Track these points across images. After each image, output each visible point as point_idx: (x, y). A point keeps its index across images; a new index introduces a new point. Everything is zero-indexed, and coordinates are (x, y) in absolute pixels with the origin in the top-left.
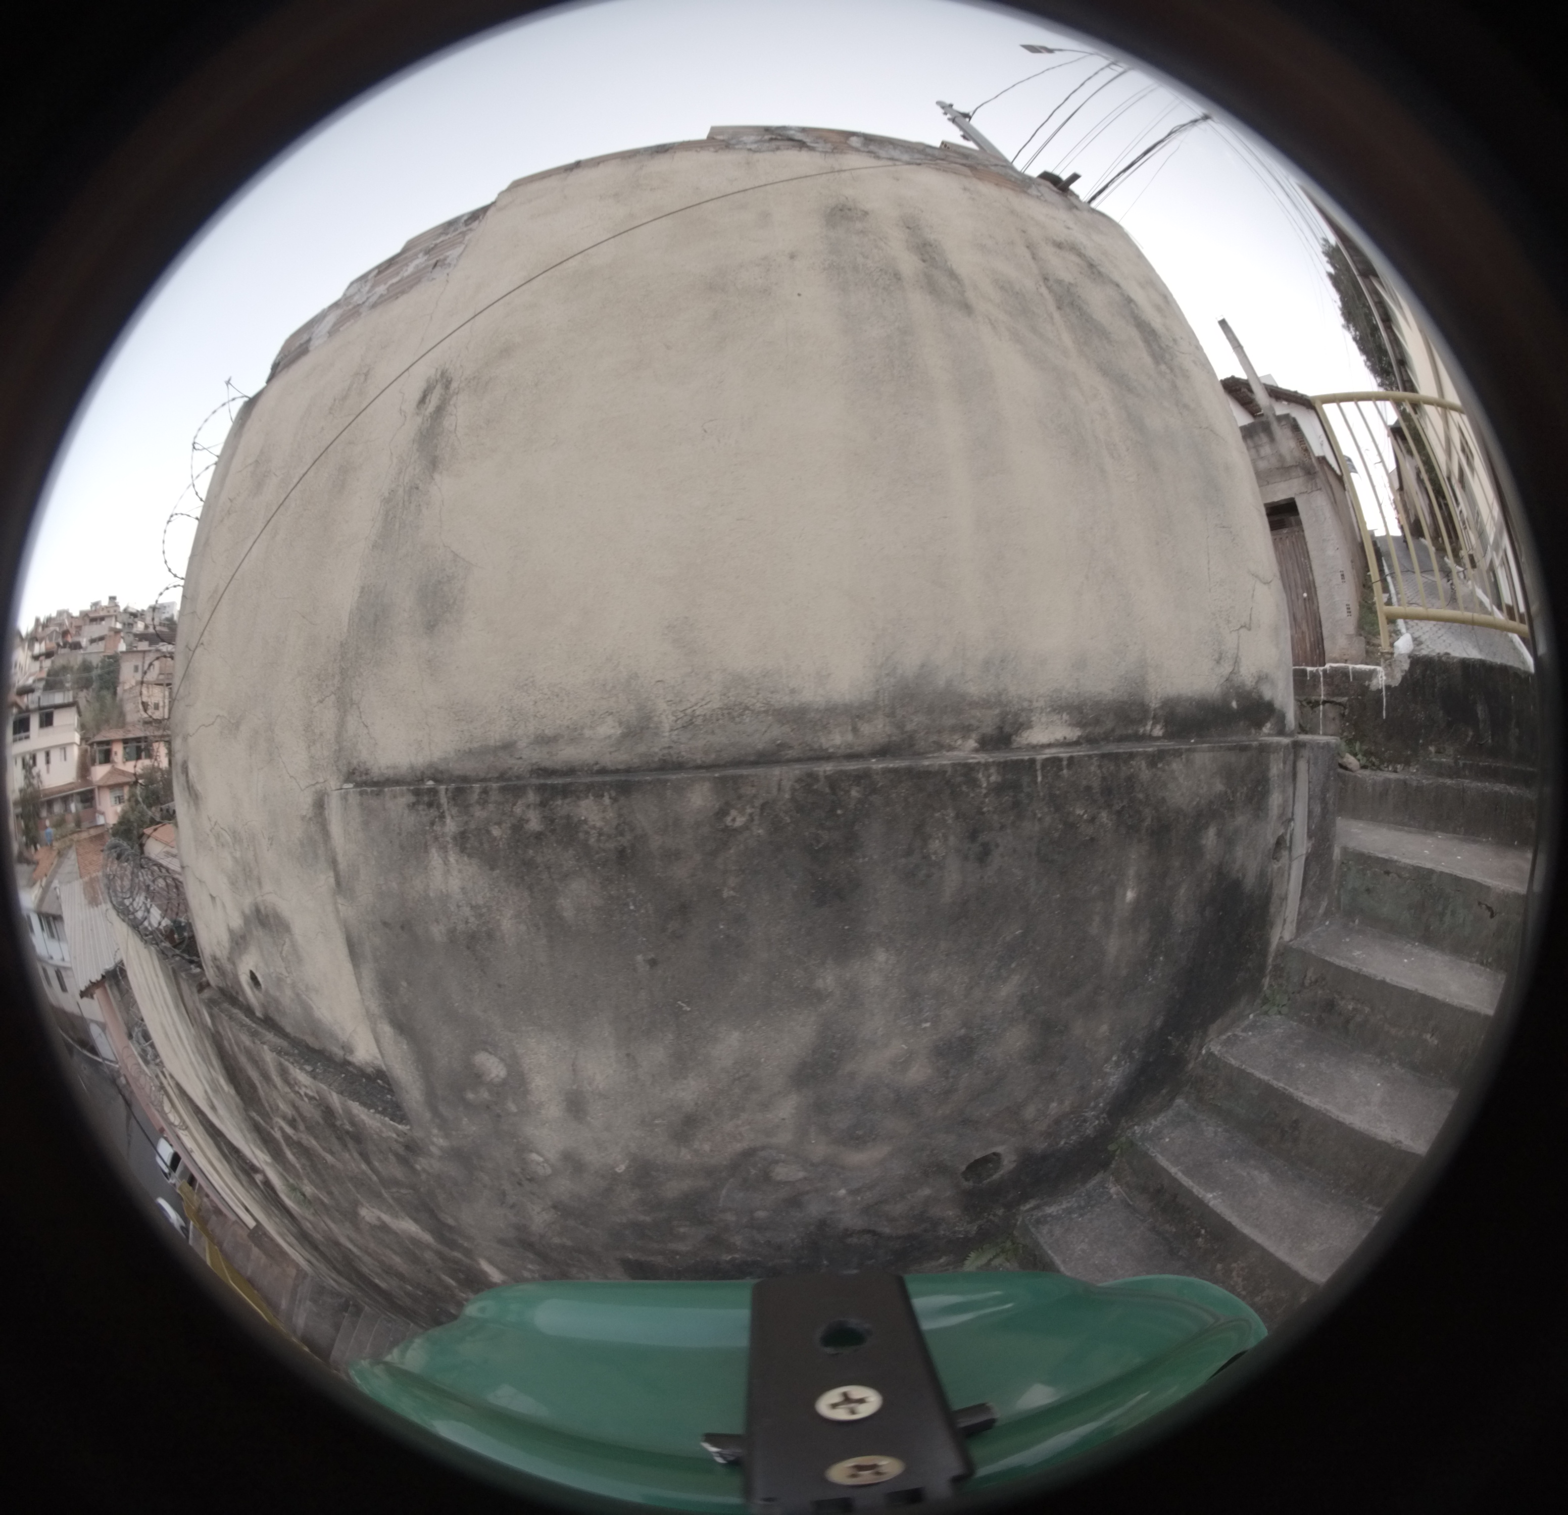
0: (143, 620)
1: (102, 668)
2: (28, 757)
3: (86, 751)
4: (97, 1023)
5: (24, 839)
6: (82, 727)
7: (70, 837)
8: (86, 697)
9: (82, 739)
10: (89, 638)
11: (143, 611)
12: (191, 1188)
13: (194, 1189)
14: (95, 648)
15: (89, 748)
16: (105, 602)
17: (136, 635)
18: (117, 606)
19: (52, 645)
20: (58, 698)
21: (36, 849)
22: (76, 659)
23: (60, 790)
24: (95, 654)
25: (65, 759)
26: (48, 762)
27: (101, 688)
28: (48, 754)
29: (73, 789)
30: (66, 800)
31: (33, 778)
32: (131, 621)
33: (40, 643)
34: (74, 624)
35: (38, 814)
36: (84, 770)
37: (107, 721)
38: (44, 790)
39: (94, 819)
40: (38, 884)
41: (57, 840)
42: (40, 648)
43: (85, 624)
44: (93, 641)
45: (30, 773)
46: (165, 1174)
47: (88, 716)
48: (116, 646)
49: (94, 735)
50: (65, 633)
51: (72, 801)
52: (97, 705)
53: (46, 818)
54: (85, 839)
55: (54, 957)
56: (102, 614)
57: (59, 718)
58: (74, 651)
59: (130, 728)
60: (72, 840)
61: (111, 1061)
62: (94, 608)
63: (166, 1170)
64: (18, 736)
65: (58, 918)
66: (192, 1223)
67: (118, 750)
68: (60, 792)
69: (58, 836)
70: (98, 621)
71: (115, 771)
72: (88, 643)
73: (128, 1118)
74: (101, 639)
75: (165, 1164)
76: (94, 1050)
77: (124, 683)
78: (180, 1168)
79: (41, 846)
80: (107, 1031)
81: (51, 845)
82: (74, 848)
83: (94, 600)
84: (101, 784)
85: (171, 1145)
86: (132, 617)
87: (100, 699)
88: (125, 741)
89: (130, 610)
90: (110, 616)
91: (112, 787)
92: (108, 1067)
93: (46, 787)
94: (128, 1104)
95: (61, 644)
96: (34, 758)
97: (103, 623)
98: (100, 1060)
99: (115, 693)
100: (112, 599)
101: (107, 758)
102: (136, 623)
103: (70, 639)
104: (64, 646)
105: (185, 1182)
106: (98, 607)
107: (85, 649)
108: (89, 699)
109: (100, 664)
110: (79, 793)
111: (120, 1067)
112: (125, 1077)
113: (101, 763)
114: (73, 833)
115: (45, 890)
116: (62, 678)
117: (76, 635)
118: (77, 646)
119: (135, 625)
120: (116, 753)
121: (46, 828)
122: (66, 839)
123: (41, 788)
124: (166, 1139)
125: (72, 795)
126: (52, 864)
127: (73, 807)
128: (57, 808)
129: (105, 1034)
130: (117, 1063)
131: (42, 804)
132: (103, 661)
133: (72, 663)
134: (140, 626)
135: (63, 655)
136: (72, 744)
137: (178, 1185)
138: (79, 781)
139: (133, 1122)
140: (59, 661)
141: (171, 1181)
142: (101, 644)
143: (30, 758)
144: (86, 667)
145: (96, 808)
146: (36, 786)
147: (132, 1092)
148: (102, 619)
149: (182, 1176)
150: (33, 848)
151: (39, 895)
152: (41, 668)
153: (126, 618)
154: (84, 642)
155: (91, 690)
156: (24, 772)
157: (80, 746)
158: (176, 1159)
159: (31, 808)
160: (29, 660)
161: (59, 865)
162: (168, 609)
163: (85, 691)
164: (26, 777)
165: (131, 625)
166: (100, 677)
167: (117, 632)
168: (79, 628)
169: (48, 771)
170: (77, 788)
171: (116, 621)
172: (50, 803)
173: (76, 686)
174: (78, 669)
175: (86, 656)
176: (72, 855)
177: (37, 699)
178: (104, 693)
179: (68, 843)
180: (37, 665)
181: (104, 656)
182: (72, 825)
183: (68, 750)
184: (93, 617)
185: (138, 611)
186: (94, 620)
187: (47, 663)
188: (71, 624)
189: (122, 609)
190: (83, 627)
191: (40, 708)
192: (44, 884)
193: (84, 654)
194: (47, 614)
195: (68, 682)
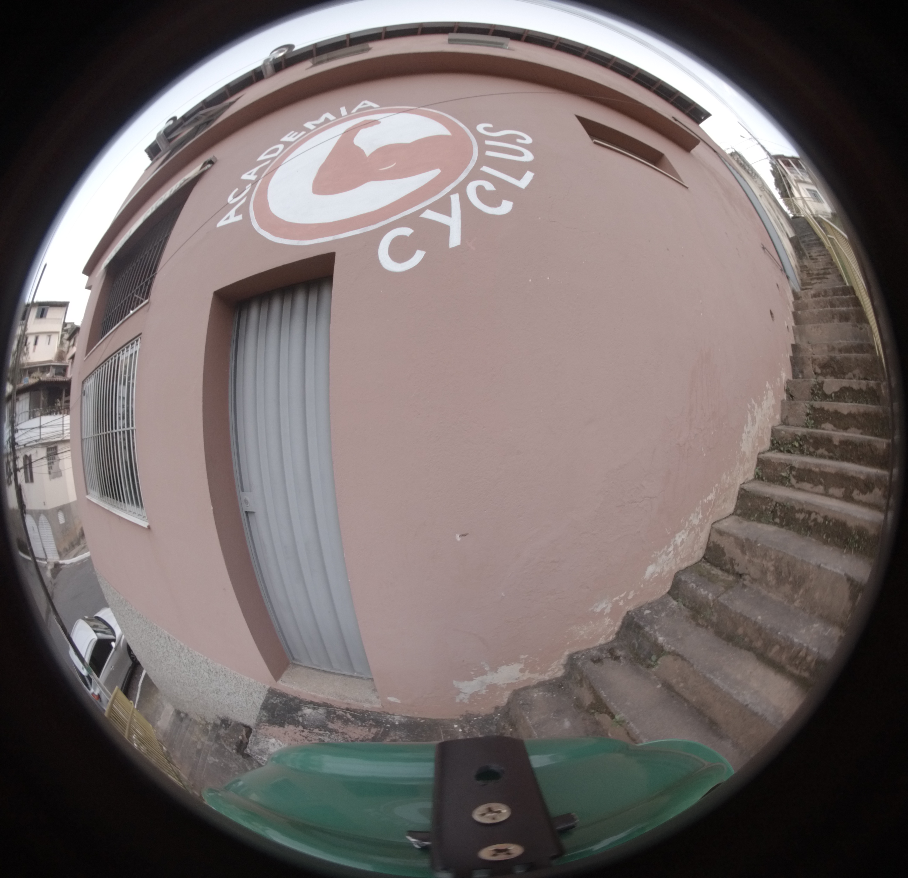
26: (36, 343)
28: (37, 338)
29: (50, 363)
30: (43, 369)
51: (49, 370)
57: (52, 313)
93: (30, 361)
169: (34, 349)
170: (53, 363)
172: (32, 370)
183: (53, 337)
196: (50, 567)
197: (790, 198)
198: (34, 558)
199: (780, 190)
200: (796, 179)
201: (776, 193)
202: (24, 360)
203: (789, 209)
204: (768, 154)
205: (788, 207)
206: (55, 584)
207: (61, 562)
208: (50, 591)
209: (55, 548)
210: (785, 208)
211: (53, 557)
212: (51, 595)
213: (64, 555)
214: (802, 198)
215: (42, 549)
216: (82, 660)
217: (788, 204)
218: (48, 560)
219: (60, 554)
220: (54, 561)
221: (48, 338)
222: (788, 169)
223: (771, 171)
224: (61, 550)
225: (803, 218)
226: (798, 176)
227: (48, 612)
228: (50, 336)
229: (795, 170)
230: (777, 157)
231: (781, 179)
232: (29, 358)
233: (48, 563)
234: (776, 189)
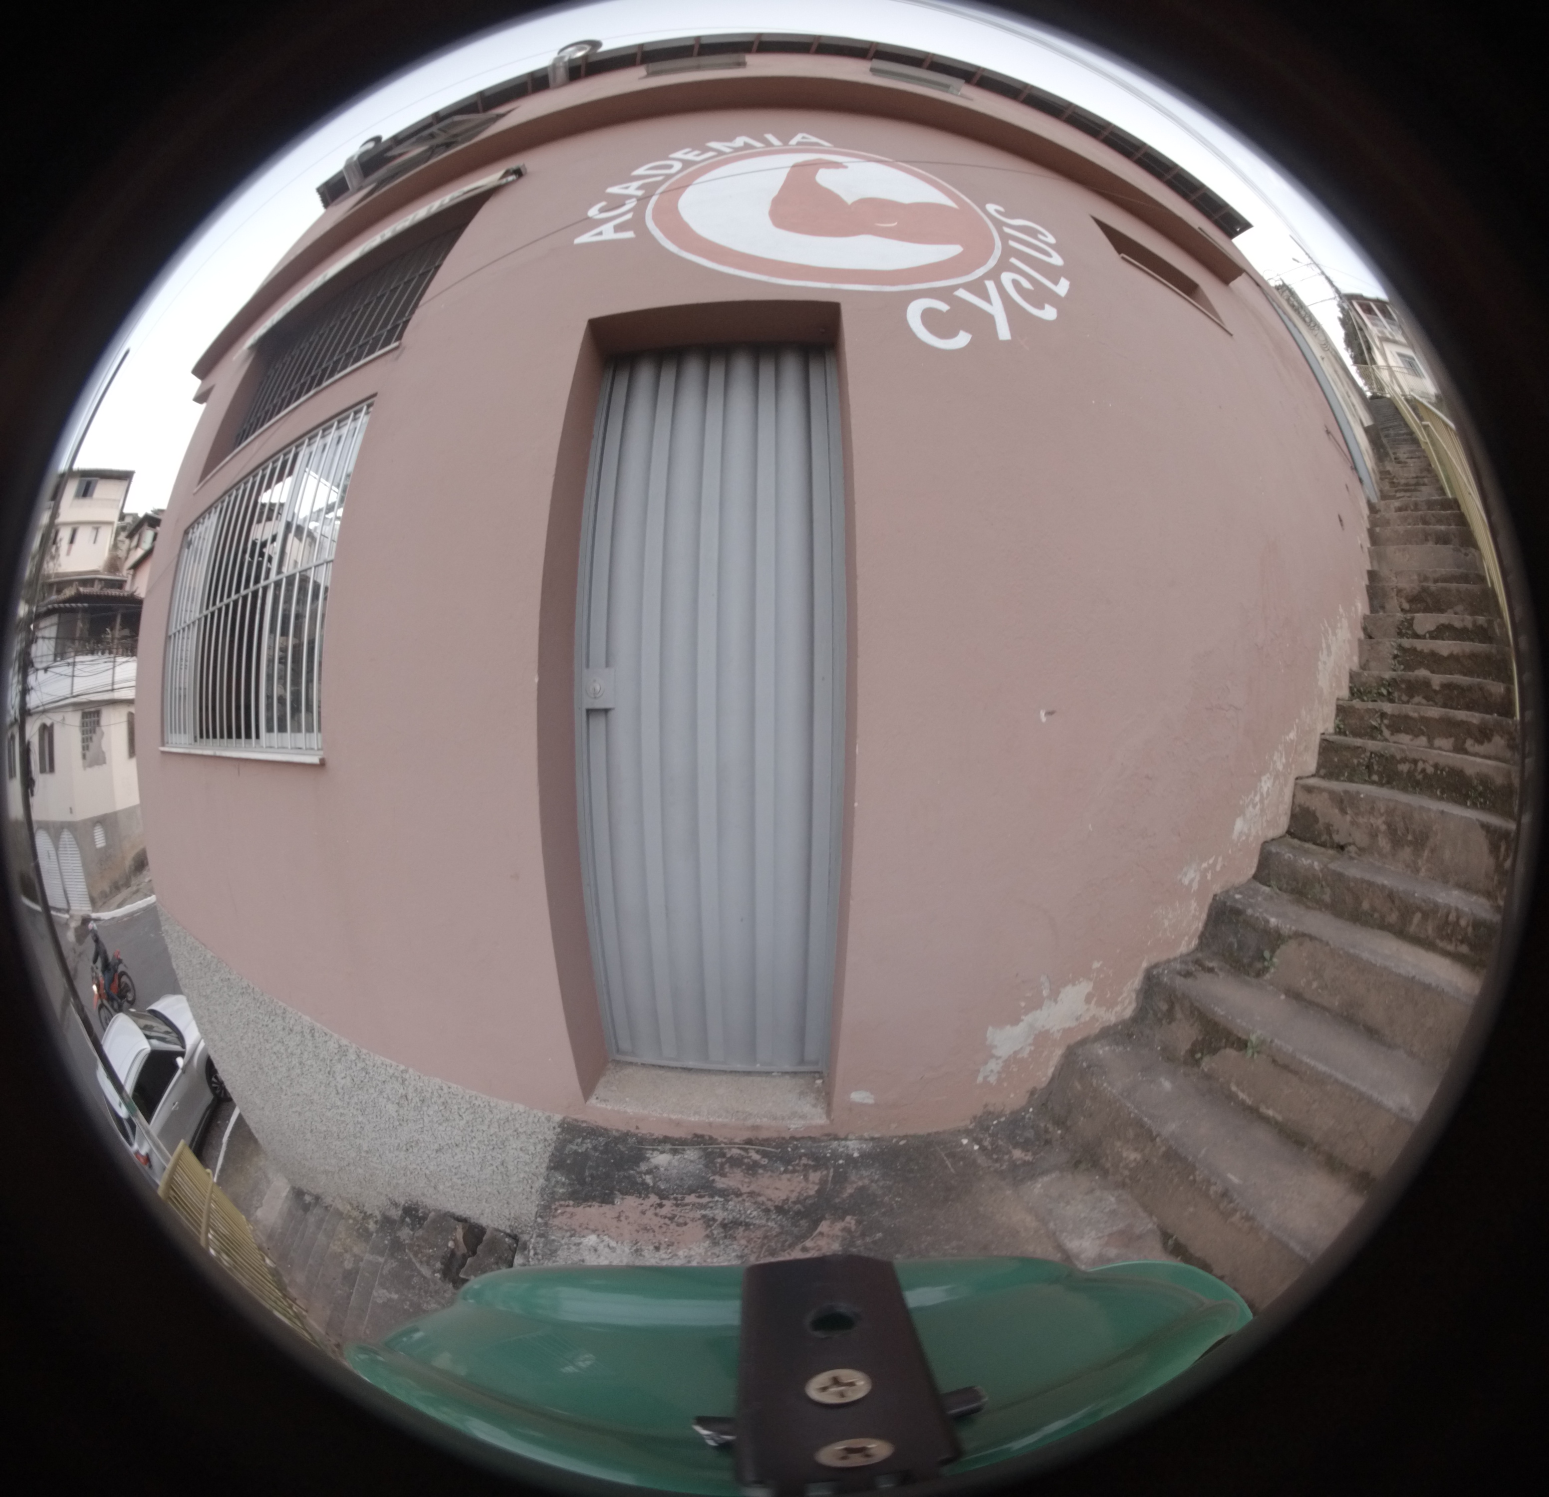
196: (74, 924)
197: (1369, 365)
198: (47, 908)
199: (1352, 351)
200: (1380, 335)
201: (1346, 356)
202: (50, 568)
203: (1366, 384)
204: (1337, 291)
205: (1364, 381)
206: (80, 954)
207: (94, 915)
208: (70, 965)
209: (86, 890)
210: (1360, 382)
211: (81, 907)
212: (72, 973)
213: (100, 904)
214: (1389, 368)
215: (63, 893)
216: (119, 1087)
217: (1365, 375)
218: (71, 912)
219: (93, 901)
220: (82, 913)
221: (94, 532)
222: (1369, 318)
223: (1340, 319)
224: (95, 895)
225: (1389, 399)
226: (1385, 331)
227: (65, 1004)
228: (97, 529)
229: (1380, 320)
230: (1350, 298)
231: (1356, 334)
232: (60, 565)
233: (71, 917)
234: (1347, 350)
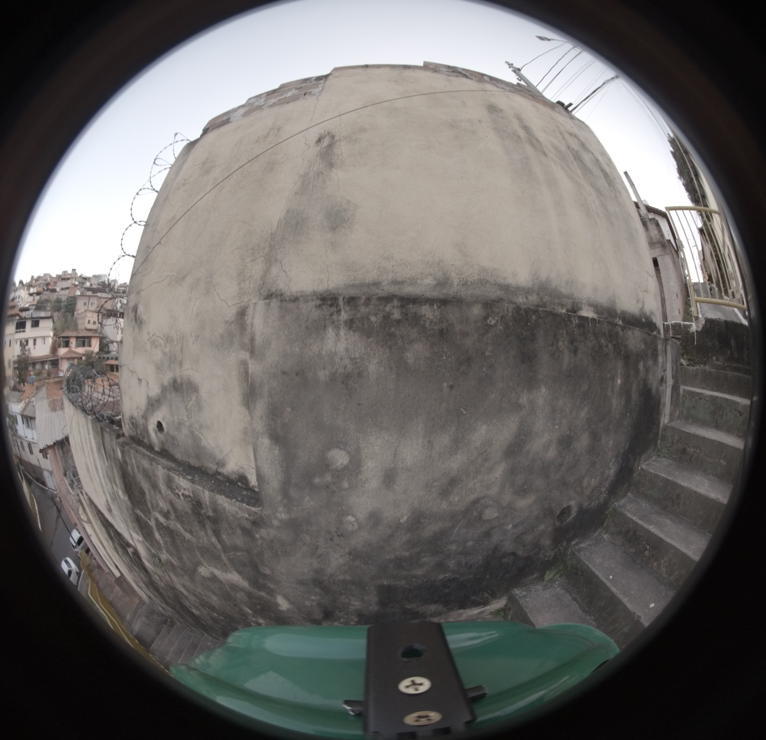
0: (90, 282)
1: (67, 302)
2: (23, 341)
3: (56, 341)
4: (48, 471)
5: (18, 380)
6: (55, 329)
7: (44, 381)
8: (57, 316)
9: (54, 335)
10: (61, 288)
11: (90, 277)
12: (86, 554)
13: (88, 555)
14: (63, 292)
15: (58, 339)
16: (70, 272)
17: (85, 288)
18: (76, 274)
19: (41, 289)
20: (43, 314)
21: (24, 385)
22: (54, 296)
23: (40, 358)
24: (64, 295)
25: (44, 343)
26: (35, 344)
27: (66, 312)
28: (35, 340)
29: (48, 358)
30: (43, 363)
31: (26, 351)
32: (83, 281)
33: (34, 288)
34: (53, 280)
35: (27, 369)
36: (54, 349)
37: (68, 328)
38: (31, 357)
39: (58, 373)
40: (24, 401)
41: (36, 381)
42: (33, 290)
43: (59, 281)
44: (62, 289)
45: (24, 348)
46: (73, 546)
47: (58, 324)
48: (75, 292)
49: (61, 334)
50: (48, 284)
51: (47, 364)
52: (63, 320)
53: (31, 371)
54: (52, 382)
55: (28, 437)
56: (68, 277)
57: (42, 323)
58: (52, 293)
59: (80, 332)
60: (45, 382)
61: (53, 490)
62: (64, 274)
63: (74, 545)
64: (18, 330)
65: (33, 418)
66: (83, 571)
67: (73, 342)
68: (40, 359)
69: (37, 380)
70: (66, 280)
71: (71, 351)
72: (60, 290)
73: (58, 518)
74: (67, 288)
75: (75, 541)
76: (44, 483)
77: (78, 310)
78: (82, 545)
79: (27, 384)
80: (53, 475)
81: (33, 384)
82: (45, 386)
83: (65, 270)
84: (63, 357)
85: (79, 533)
86: (84, 280)
87: (65, 317)
88: (77, 338)
89: (83, 276)
90: (73, 278)
91: (68, 359)
92: (51, 492)
93: (33, 356)
94: (59, 511)
95: (46, 289)
96: (27, 341)
97: (69, 281)
98: (47, 489)
99: (73, 315)
100: (74, 270)
101: (67, 344)
102: (86, 282)
103: (50, 287)
104: (47, 290)
105: (84, 551)
106: (66, 273)
107: (59, 292)
108: (59, 316)
109: (66, 300)
110: (50, 361)
111: (57, 493)
112: (60, 498)
113: (63, 347)
114: (45, 379)
115: (27, 405)
116: (45, 305)
117: (53, 286)
118: (54, 291)
119: (85, 284)
120: (72, 343)
121: (31, 375)
122: (42, 382)
123: (30, 356)
124: (77, 530)
125: (47, 361)
126: (32, 393)
127: (47, 367)
128: (38, 367)
129: (52, 476)
130: (56, 491)
131: (30, 364)
132: (68, 299)
133: (51, 298)
134: (88, 284)
135: (46, 294)
136: (49, 336)
137: (79, 552)
138: (51, 355)
139: (60, 520)
140: (44, 297)
141: (76, 550)
142: (67, 292)
143: (25, 341)
144: (59, 301)
145: (59, 368)
146: (28, 355)
147: (62, 506)
148: (68, 279)
149: (82, 548)
150: (22, 384)
151: (23, 407)
152: (34, 299)
153: (81, 280)
154: (58, 289)
155: (60, 312)
156: (21, 347)
157: (53, 338)
158: (81, 540)
159: (23, 365)
160: (27, 296)
161: (36, 394)
162: (102, 277)
163: (57, 312)
164: (21, 350)
165: (83, 283)
166: (66, 306)
167: (76, 286)
168: (55, 283)
169: (34, 348)
170: (50, 358)
171: (76, 280)
172: (34, 364)
173: (52, 310)
174: (54, 302)
175: (59, 296)
176: (44, 390)
177: (31, 314)
178: (67, 314)
179: (42, 384)
180: (32, 298)
181: (69, 297)
182: (46, 375)
183: (46, 339)
184: (63, 278)
185: (87, 277)
186: (63, 279)
187: (37, 298)
188: (51, 280)
189: (79, 275)
190: (58, 282)
191: (32, 318)
192: (26, 402)
193: (57, 295)
194: (38, 275)
195: (48, 307)
